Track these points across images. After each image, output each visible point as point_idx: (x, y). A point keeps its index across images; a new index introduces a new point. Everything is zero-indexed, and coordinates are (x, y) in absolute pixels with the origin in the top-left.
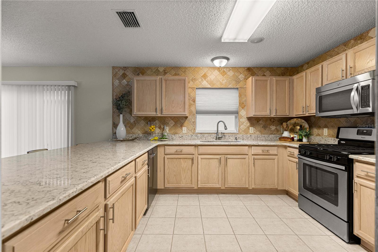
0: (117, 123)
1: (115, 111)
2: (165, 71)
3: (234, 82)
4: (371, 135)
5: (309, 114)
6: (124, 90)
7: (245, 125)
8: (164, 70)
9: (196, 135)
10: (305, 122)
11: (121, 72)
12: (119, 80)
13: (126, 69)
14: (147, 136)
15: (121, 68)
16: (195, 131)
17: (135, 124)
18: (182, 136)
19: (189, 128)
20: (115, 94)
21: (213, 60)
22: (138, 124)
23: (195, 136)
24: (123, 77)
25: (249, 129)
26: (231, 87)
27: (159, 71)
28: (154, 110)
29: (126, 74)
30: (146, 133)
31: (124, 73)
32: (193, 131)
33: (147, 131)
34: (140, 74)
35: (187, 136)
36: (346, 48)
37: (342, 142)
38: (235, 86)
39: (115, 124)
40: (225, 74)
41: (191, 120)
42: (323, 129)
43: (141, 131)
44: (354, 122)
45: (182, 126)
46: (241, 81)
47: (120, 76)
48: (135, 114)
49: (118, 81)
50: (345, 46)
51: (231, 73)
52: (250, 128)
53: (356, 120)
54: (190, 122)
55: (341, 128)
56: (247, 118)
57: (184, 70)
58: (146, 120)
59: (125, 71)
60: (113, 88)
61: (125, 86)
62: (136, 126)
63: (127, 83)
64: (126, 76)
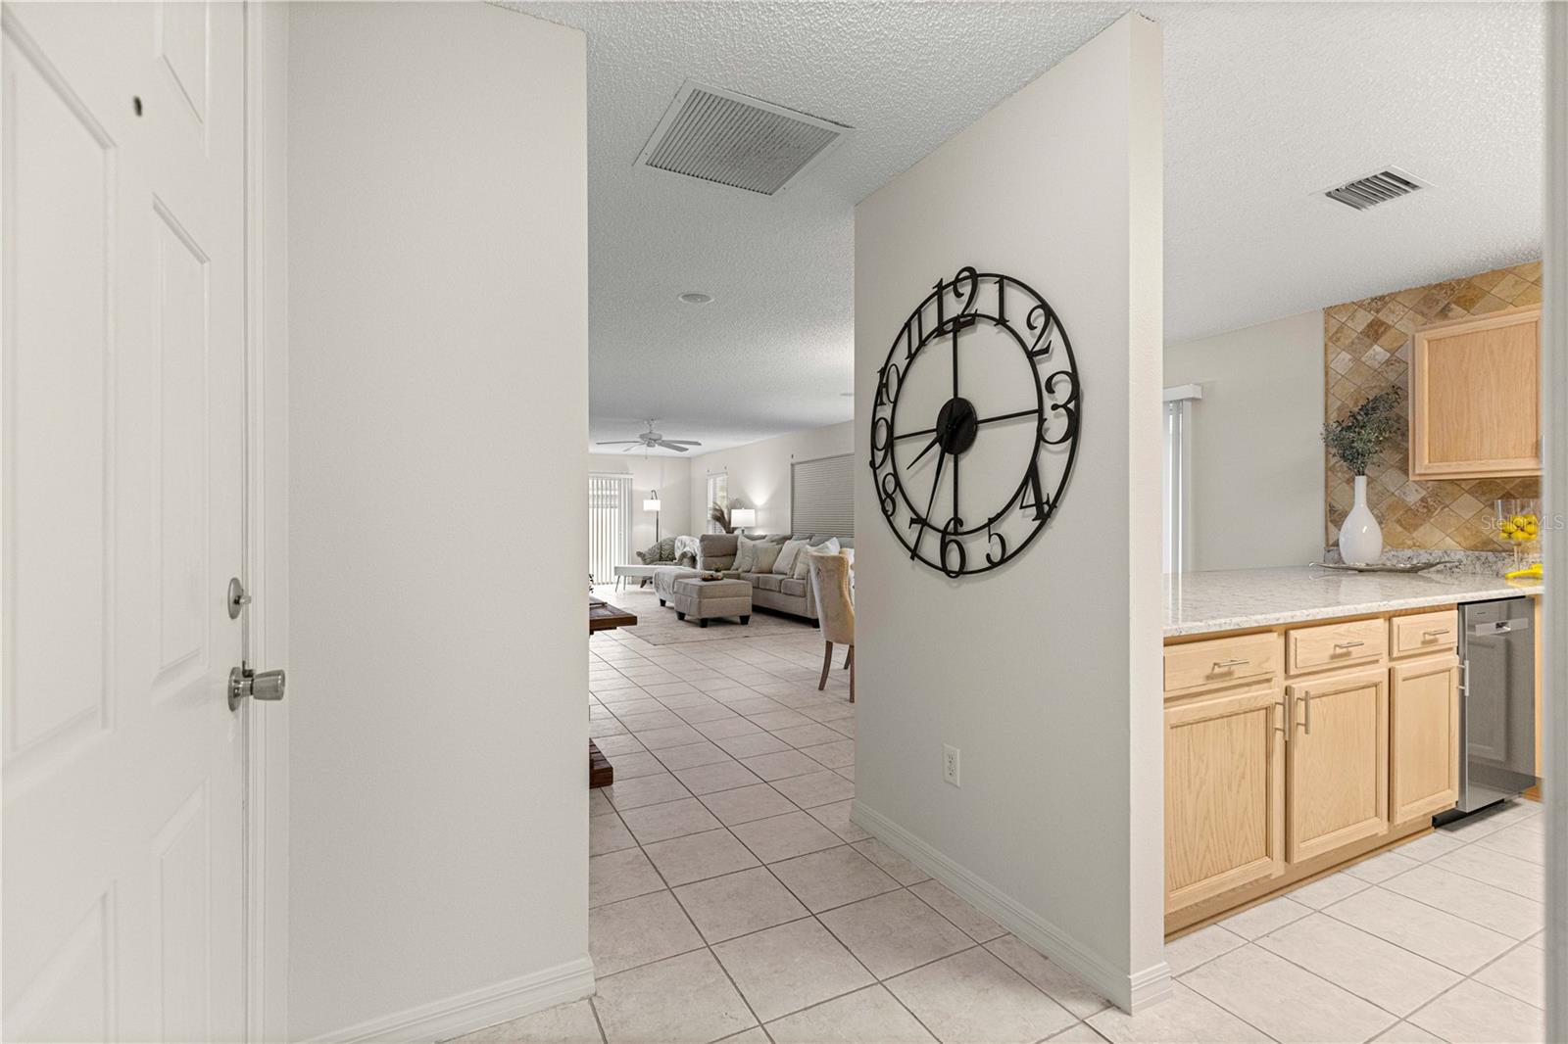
0: (1343, 507)
1: (1337, 465)
6: (1373, 385)
11: (1362, 321)
12: (1352, 352)
13: (1385, 304)
14: (1491, 559)
15: (1360, 304)
17: (1425, 510)
20: (1336, 405)
22: (1442, 509)
24: (1368, 336)
28: (1529, 451)
29: (1382, 324)
30: (1490, 547)
31: (1373, 320)
33: (1489, 539)
34: (1453, 305)
39: (1335, 512)
43: (1460, 539)
47: (1357, 334)
48: (1423, 472)
49: (1349, 357)
58: (1484, 494)
59: (1377, 312)
60: (1327, 383)
61: (1379, 370)
62: (1431, 517)
63: (1389, 355)
64: (1383, 329)
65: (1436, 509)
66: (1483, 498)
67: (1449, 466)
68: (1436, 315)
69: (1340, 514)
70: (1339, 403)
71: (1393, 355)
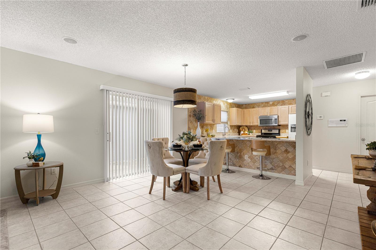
3: (227, 108)
5: (253, 125)
7: (229, 129)
8: (207, 98)
10: (247, 127)
21: (227, 100)
23: (217, 134)
32: (216, 131)
42: (254, 130)
44: (265, 128)
45: (213, 129)
51: (226, 104)
54: (215, 127)
56: (230, 125)
67: (208, 122)
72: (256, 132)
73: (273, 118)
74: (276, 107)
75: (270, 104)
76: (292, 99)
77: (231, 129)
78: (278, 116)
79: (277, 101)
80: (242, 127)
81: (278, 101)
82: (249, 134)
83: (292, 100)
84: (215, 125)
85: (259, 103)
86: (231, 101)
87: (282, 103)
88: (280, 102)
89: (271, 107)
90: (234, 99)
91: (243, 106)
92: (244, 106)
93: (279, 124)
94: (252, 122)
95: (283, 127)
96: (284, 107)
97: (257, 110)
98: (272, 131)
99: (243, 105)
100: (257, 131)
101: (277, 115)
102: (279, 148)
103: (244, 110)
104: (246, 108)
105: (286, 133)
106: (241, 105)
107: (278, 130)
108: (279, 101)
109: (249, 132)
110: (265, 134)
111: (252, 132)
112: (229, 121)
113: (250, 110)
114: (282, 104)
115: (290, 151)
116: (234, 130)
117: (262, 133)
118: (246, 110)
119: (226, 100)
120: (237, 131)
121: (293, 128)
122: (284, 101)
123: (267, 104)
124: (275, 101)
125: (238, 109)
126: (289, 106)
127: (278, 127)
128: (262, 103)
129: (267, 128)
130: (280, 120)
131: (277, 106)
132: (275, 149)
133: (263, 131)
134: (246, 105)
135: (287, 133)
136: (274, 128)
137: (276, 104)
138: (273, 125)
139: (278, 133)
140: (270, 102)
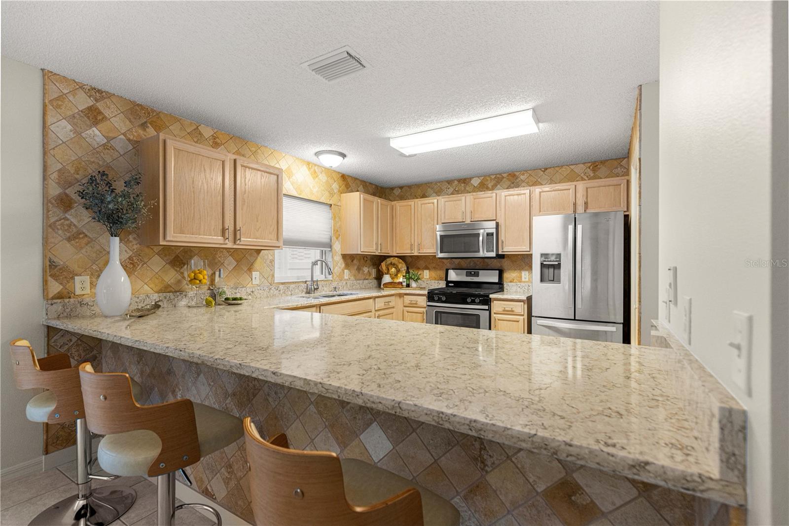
0: (64, 262)
1: (58, 223)
2: (215, 139)
3: (327, 193)
4: (478, 276)
5: (419, 253)
6: (92, 160)
7: (340, 266)
8: (212, 136)
9: (276, 288)
10: (403, 262)
11: (83, 102)
12: (74, 125)
13: (103, 98)
14: (172, 297)
15: (82, 87)
16: (273, 279)
17: (132, 266)
18: (252, 292)
19: (263, 274)
20: (55, 167)
22: (143, 265)
23: (275, 290)
24: (88, 118)
25: (344, 273)
26: (323, 202)
27: (200, 134)
28: (220, 233)
29: (100, 113)
30: (168, 290)
31: (93, 105)
32: (270, 279)
33: (169, 285)
34: (149, 125)
35: (260, 291)
36: (449, 186)
37: (450, 285)
38: (328, 200)
39: (56, 266)
40: (317, 177)
41: (266, 257)
42: (423, 272)
43: (152, 286)
44: (458, 263)
45: (250, 269)
46: (335, 194)
47: (77, 111)
48: (172, 239)
49: (69, 127)
50: (449, 183)
51: (323, 178)
52: (345, 271)
53: (460, 262)
54: (264, 261)
55: (449, 270)
56: (342, 254)
57: (253, 149)
58: (165, 256)
59: (97, 100)
60: (44, 144)
61: (98, 149)
62: (135, 271)
63: (105, 141)
64: (101, 117)
65: (138, 265)
66: (165, 259)
67: (186, 237)
68: (139, 126)
69: (60, 269)
70: (59, 166)
71: (108, 142)
72: (431, 278)
73: (481, 231)
74: (491, 192)
75: (472, 185)
76: (540, 169)
77: (347, 266)
78: (497, 224)
79: (493, 177)
80: (389, 261)
81: (496, 175)
82: (408, 286)
83: (542, 173)
84: (262, 251)
85: (441, 182)
86: (333, 162)
87: (510, 180)
88: (503, 177)
89: (474, 194)
90: (344, 156)
91: (394, 191)
92: (397, 192)
93: (500, 253)
94: (416, 244)
95: (512, 262)
96: (517, 195)
97: (433, 203)
98: (477, 275)
99: (392, 189)
100: (434, 274)
101: (495, 222)
102: (508, 457)
103: (393, 203)
104: (402, 198)
105: (520, 282)
106: (386, 188)
107: (498, 271)
108: (500, 174)
109: (409, 279)
110: (457, 284)
111: (418, 279)
112: (337, 238)
113: (410, 203)
114: (510, 185)
115: (606, 507)
116: (359, 269)
117: (448, 282)
118: (399, 205)
119: (315, 158)
120: (374, 272)
121: (549, 266)
122: (515, 175)
123: (463, 185)
124: (489, 176)
125: (371, 198)
126: (532, 188)
127: (497, 264)
128: (449, 182)
129: (464, 263)
130: (502, 237)
131: (495, 191)
132: (476, 459)
133: (453, 276)
134: (401, 188)
135: (524, 282)
136: (485, 264)
137: (490, 186)
138: (482, 253)
139: (497, 281)
140: (473, 178)
